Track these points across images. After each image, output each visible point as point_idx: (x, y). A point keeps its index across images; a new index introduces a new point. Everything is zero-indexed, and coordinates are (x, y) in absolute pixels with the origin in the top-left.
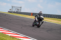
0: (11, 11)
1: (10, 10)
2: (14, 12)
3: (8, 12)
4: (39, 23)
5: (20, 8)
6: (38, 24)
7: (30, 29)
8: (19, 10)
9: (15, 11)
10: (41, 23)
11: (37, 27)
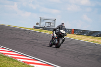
0: (38, 26)
1: (37, 24)
2: (44, 28)
3: (33, 27)
4: (59, 41)
5: (53, 22)
6: (57, 42)
7: (70, 57)
8: (51, 24)
9: (46, 27)
10: (61, 41)
11: (56, 47)
